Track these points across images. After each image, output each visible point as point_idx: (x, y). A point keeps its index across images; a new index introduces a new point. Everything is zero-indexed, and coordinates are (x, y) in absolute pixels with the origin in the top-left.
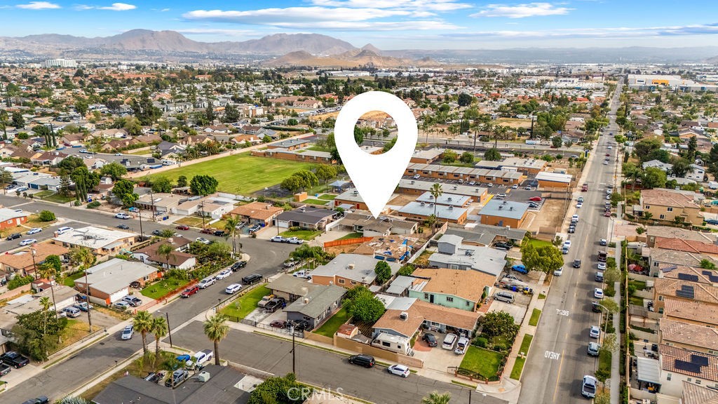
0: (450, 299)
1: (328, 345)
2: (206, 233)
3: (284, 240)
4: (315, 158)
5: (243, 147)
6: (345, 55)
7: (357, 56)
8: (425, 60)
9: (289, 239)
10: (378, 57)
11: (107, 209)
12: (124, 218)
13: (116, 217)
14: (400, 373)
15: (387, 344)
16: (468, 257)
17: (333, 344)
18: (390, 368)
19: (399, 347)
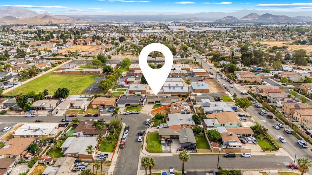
0: (231, 124)
1: (209, 153)
2: (89, 116)
3: (131, 113)
4: (91, 72)
5: (46, 70)
6: (35, 18)
7: (42, 18)
8: (78, 20)
9: (133, 112)
10: (54, 19)
11: (13, 113)
12: (32, 117)
13: (26, 117)
14: (248, 156)
15: (235, 146)
16: (216, 107)
17: (211, 152)
18: (243, 155)
19: (240, 146)
